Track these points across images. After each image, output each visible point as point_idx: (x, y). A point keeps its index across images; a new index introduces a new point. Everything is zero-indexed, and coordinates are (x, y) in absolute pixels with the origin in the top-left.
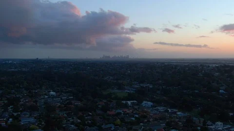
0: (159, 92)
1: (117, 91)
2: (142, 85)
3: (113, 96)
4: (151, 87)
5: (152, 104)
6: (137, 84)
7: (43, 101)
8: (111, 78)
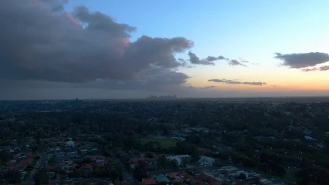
0: (219, 139)
1: (162, 137)
2: (194, 129)
3: (155, 146)
4: (207, 131)
5: (213, 160)
6: (187, 127)
7: (50, 156)
8: (155, 119)
